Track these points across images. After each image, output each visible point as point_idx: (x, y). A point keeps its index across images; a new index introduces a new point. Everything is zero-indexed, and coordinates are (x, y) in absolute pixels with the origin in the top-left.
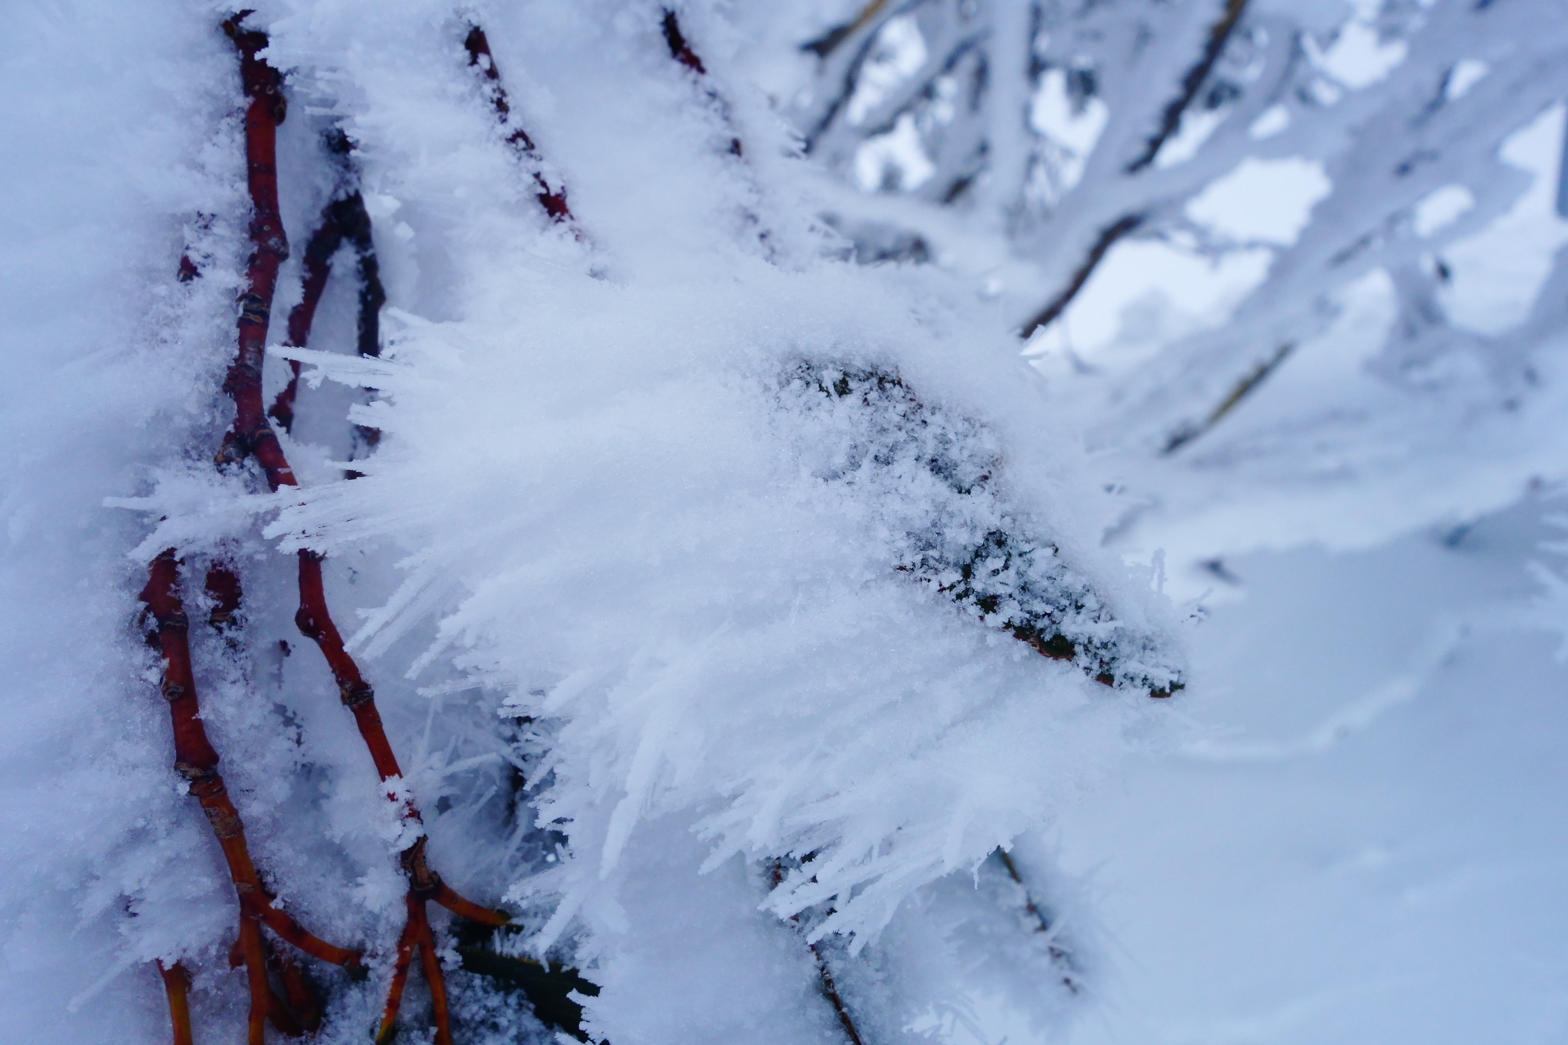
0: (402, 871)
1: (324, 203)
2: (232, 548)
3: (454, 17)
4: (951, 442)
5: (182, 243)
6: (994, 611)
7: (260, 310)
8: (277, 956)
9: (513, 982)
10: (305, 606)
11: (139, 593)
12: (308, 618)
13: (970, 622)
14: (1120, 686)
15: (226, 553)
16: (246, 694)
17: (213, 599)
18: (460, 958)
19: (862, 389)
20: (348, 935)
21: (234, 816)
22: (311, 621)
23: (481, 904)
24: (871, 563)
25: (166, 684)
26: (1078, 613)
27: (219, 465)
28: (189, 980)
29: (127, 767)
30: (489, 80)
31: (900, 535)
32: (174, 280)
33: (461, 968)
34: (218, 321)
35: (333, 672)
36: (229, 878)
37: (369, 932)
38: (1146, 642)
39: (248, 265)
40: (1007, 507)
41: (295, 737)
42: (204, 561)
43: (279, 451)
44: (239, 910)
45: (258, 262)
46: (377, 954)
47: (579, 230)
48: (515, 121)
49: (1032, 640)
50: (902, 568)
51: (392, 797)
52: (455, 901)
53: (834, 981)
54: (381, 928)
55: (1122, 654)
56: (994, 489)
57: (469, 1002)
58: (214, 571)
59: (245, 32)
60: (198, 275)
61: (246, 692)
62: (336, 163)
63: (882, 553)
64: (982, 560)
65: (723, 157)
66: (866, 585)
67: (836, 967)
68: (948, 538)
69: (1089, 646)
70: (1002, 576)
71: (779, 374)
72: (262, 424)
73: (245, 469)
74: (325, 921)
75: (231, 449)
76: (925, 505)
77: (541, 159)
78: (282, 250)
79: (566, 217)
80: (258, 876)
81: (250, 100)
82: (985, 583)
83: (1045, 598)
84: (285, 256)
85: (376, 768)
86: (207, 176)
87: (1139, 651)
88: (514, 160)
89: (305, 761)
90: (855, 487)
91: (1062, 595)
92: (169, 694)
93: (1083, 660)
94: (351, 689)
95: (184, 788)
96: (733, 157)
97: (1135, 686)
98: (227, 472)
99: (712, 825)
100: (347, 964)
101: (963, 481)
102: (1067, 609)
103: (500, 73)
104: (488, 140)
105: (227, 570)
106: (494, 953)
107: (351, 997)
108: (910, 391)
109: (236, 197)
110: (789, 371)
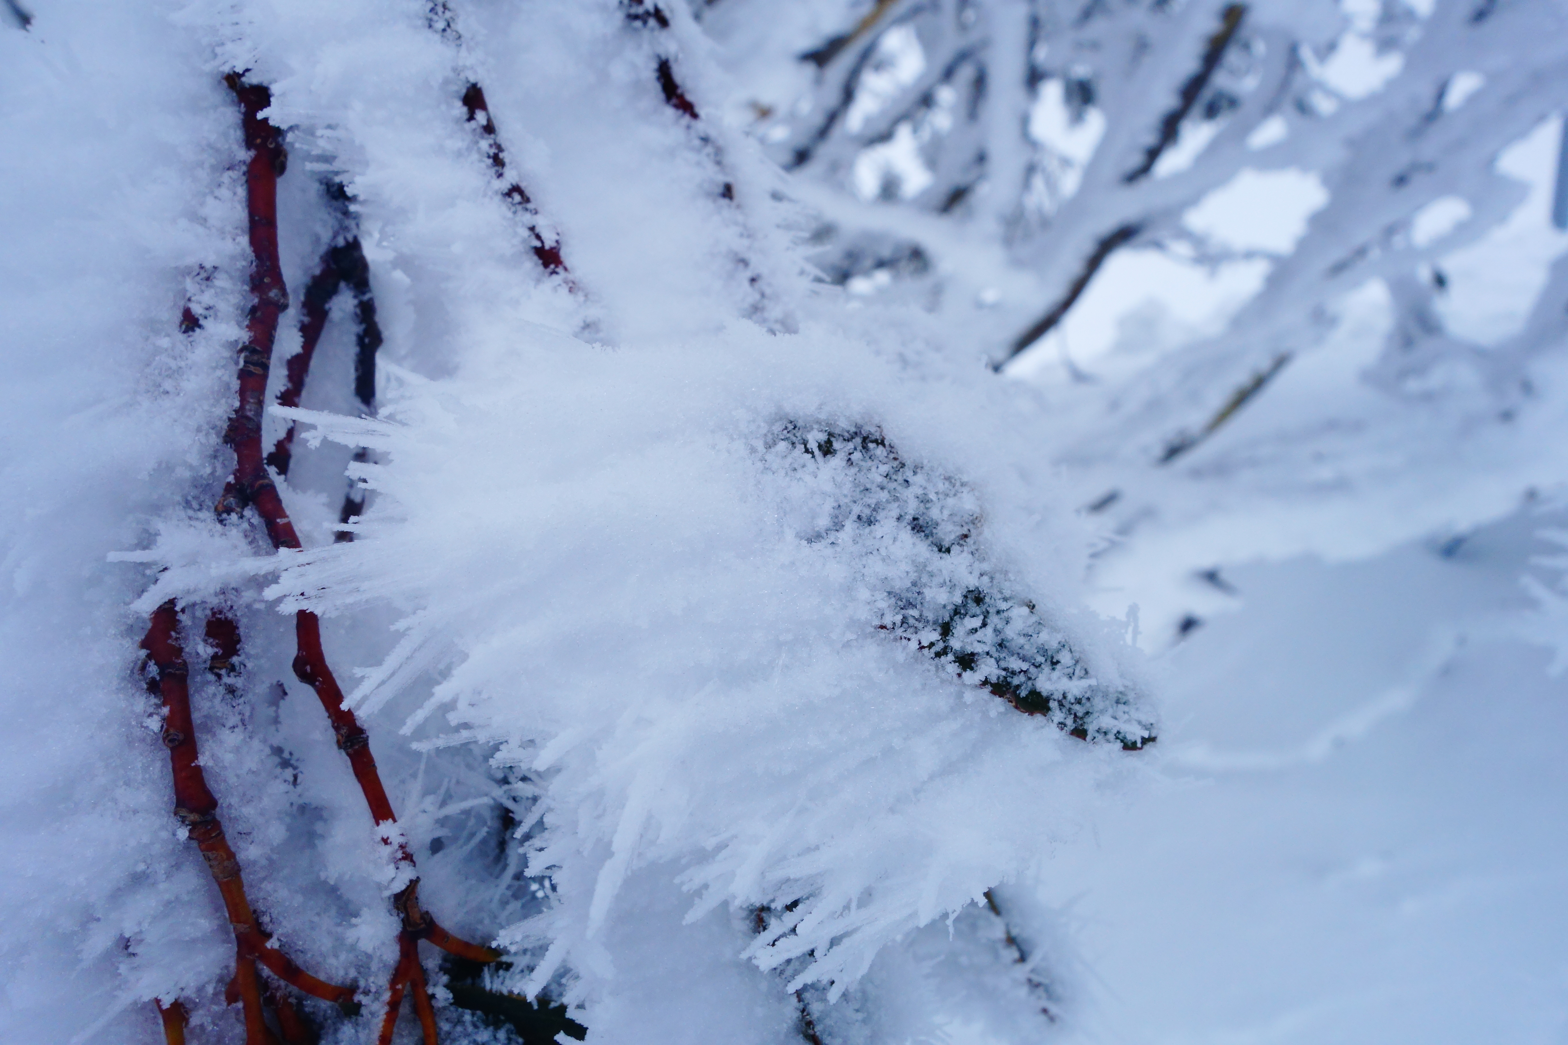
0: (395, 912)
1: (323, 249)
2: (232, 597)
3: (451, 75)
4: (932, 501)
5: (184, 296)
6: (972, 669)
7: (260, 361)
8: (272, 993)
9: (502, 1018)
10: (302, 653)
11: (140, 640)
12: (306, 664)
13: (948, 680)
14: (1093, 740)
15: (226, 603)
16: (244, 739)
17: (212, 646)
18: (451, 996)
19: (846, 449)
20: (342, 973)
21: (232, 860)
22: (308, 668)
23: (471, 942)
24: (852, 623)
25: (167, 731)
26: (1053, 669)
27: (219, 514)
28: (187, 1016)
29: (128, 812)
30: (486, 136)
31: (881, 595)
32: (177, 332)
33: (451, 1004)
34: (219, 373)
35: (329, 717)
36: (225, 918)
37: (362, 969)
38: (1120, 696)
39: (249, 317)
40: (985, 566)
41: (291, 779)
42: (205, 609)
43: (277, 501)
44: (236, 949)
45: (259, 314)
46: (370, 991)
47: (573, 283)
48: (511, 176)
49: (1008, 696)
50: (883, 627)
51: (385, 841)
52: (446, 940)
53: (815, 1023)
54: (374, 967)
55: (1096, 709)
56: (973, 548)
57: (460, 1036)
58: (214, 619)
59: (247, 86)
60: (200, 326)
61: (245, 738)
62: (335, 210)
63: (864, 614)
64: (960, 618)
65: (714, 201)
66: (847, 645)
67: (816, 1008)
68: (927, 598)
69: (1064, 701)
70: (979, 635)
71: (765, 435)
72: (262, 474)
73: (245, 519)
74: (320, 959)
75: (232, 499)
76: (904, 566)
77: (536, 213)
78: (282, 301)
79: (560, 270)
80: (254, 916)
81: (252, 153)
82: (963, 641)
83: (1021, 655)
84: (285, 307)
85: (370, 811)
86: (209, 228)
87: (1112, 707)
88: (510, 215)
89: (301, 801)
90: (838, 549)
91: (1038, 652)
92: (170, 741)
93: (1058, 715)
94: (346, 734)
95: (183, 833)
96: (725, 202)
97: (1108, 741)
98: (227, 522)
99: (696, 877)
100: (341, 1000)
101: (943, 540)
102: (1043, 666)
103: (497, 128)
104: (485, 195)
105: (226, 618)
106: (484, 988)
107: (344, 1033)
108: (893, 450)
109: (238, 250)
110: (776, 432)
